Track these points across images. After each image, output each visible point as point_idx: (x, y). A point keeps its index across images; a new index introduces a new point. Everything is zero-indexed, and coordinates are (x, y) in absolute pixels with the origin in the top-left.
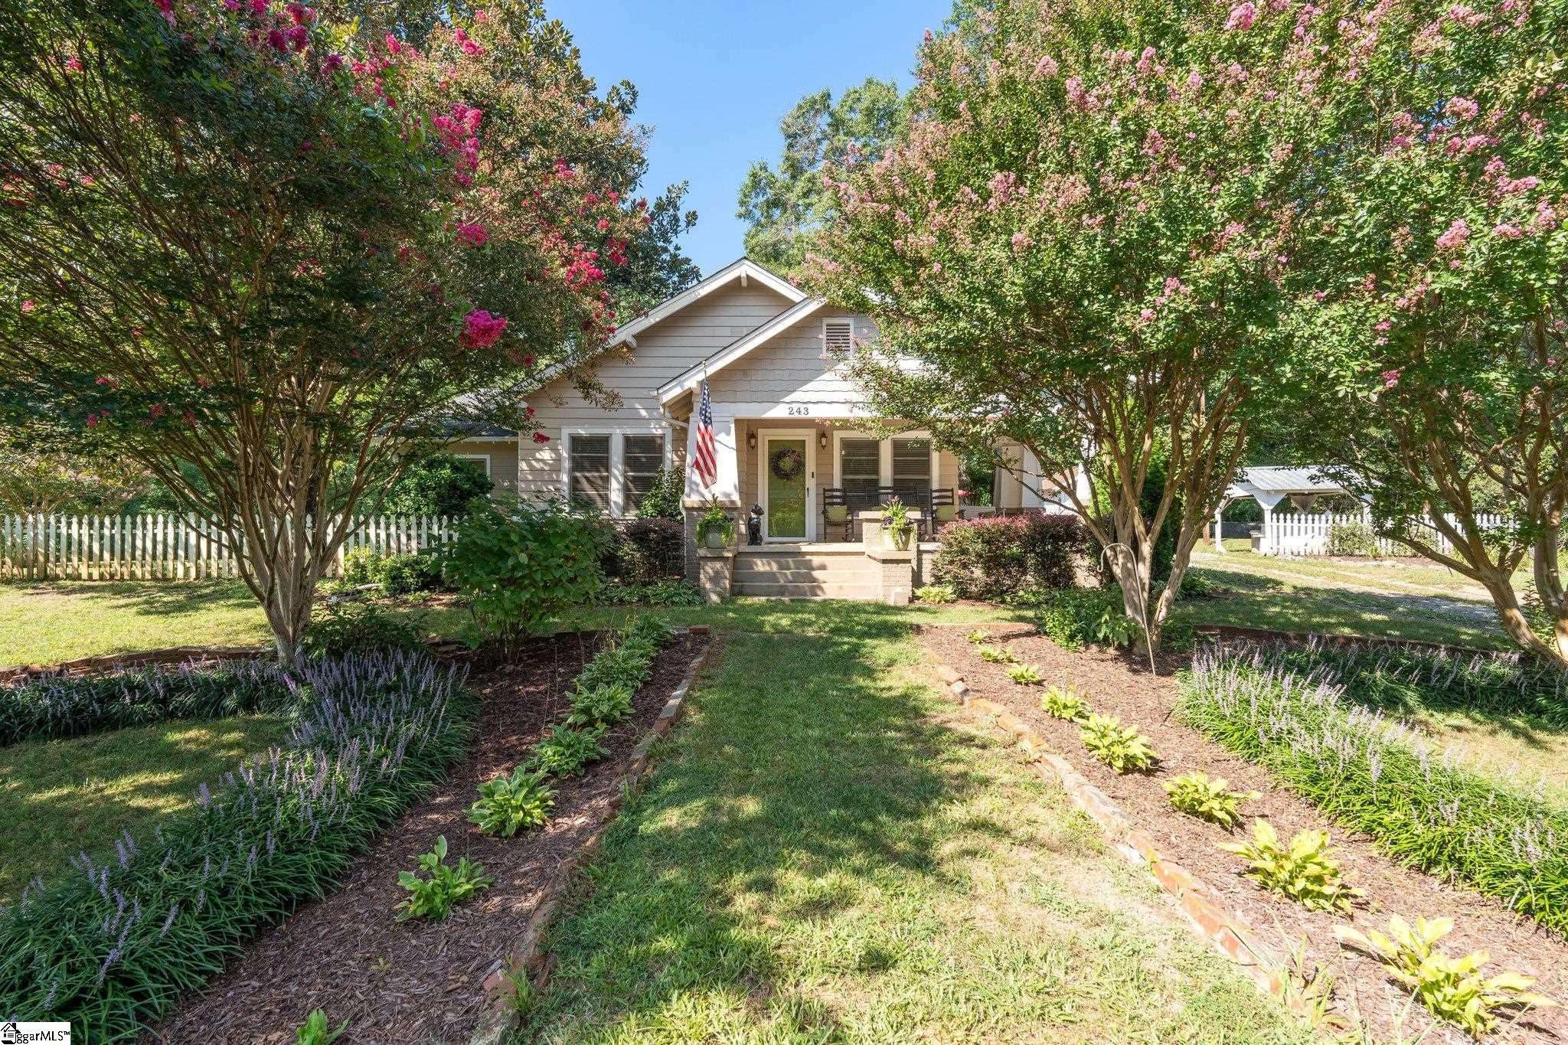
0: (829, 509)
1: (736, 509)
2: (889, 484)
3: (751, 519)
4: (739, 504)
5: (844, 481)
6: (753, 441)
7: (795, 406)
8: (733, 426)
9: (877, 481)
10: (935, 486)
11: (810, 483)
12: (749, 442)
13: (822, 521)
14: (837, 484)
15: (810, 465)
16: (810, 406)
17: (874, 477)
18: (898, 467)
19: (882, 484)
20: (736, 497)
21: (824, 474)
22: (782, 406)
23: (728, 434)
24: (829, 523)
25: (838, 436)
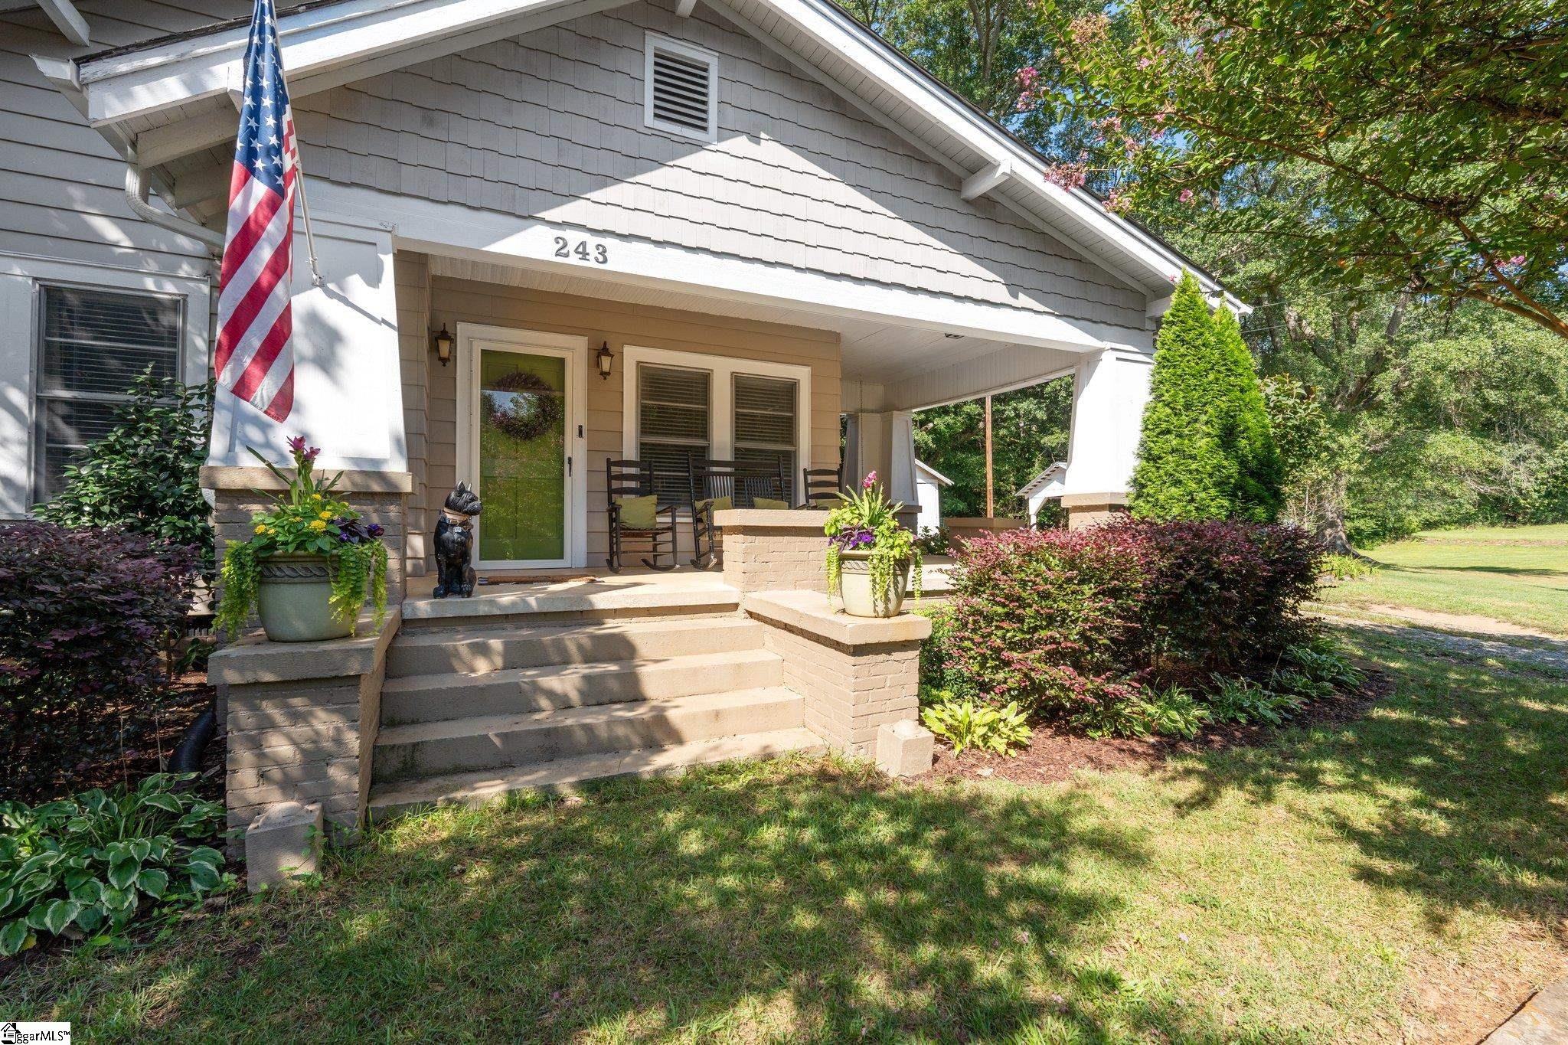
0: (618, 500)
1: (394, 495)
2: (728, 456)
3: (443, 526)
4: (407, 486)
5: (644, 447)
6: (444, 348)
7: (574, 237)
8: (388, 261)
9: (704, 450)
10: (804, 462)
11: (576, 448)
12: (434, 348)
13: (603, 524)
14: (630, 450)
15: (576, 410)
16: (609, 242)
17: (700, 442)
18: (743, 425)
19: (715, 456)
20: (397, 467)
21: (602, 433)
22: (540, 229)
23: (374, 280)
24: (617, 529)
25: (633, 356)
